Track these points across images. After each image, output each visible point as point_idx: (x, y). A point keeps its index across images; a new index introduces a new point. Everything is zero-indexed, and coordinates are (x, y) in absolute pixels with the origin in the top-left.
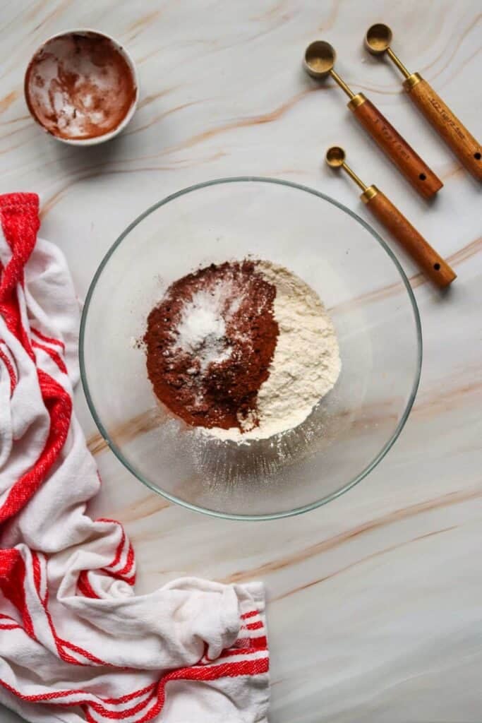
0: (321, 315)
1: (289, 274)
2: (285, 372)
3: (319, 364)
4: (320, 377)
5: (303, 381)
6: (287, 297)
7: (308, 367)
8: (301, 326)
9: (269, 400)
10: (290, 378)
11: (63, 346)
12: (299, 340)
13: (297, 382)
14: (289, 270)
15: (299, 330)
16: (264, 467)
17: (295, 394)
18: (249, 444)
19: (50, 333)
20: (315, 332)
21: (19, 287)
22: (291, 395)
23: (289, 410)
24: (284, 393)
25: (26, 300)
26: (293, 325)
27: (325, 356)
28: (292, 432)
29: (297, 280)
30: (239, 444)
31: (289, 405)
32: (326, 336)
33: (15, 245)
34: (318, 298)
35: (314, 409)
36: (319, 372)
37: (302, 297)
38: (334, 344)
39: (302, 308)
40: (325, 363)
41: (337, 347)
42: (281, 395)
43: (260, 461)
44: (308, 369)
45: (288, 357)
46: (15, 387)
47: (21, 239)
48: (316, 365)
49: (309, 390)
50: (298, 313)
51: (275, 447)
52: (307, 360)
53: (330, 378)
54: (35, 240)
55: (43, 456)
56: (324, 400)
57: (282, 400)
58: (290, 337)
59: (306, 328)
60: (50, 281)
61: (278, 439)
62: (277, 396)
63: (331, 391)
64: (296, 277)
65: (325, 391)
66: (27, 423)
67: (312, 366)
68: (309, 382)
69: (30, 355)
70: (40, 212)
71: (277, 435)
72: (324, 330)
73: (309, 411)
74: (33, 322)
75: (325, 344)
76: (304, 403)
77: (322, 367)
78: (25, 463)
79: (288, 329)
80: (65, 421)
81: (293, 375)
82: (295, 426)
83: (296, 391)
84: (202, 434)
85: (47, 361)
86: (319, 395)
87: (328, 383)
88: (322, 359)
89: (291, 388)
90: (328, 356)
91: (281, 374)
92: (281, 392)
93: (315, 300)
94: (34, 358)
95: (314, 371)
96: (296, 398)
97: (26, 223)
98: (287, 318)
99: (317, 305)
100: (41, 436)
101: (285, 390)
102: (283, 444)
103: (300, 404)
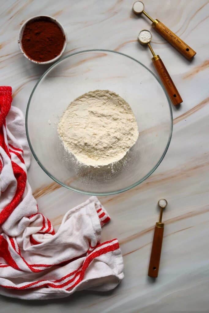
0: (130, 113)
1: (117, 96)
2: (115, 137)
3: (129, 133)
4: (130, 139)
5: (122, 141)
6: (116, 106)
7: (124, 135)
8: (121, 117)
9: (108, 149)
10: (117, 139)
11: (22, 151)
12: (120, 123)
13: (120, 141)
14: (117, 94)
15: (121, 119)
16: (105, 176)
17: (119, 146)
18: (99, 167)
19: (17, 146)
20: (127, 120)
21: (4, 126)
22: (117, 147)
23: (117, 153)
24: (114, 146)
25: (6, 132)
26: (118, 117)
27: (132, 130)
28: (118, 162)
29: (120, 98)
30: (95, 167)
31: (116, 151)
32: (132, 122)
33: (2, 108)
34: (129, 106)
35: (127, 153)
36: (129, 137)
37: (122, 106)
38: (136, 125)
39: (122, 110)
40: (132, 133)
41: (137, 126)
42: (113, 147)
43: (104, 174)
44: (124, 136)
45: (116, 130)
46: (2, 169)
47: (4, 106)
48: (128, 134)
49: (125, 144)
50: (121, 112)
51: (110, 168)
52: (124, 132)
53: (134, 140)
54: (10, 106)
55: (14, 198)
56: (131, 149)
57: (113, 149)
58: (117, 122)
59: (124, 118)
60: (17, 123)
61: (112, 165)
62: (111, 147)
63: (134, 145)
64: (120, 97)
65: (132, 145)
66: (7, 184)
67: (126, 134)
68: (125, 141)
69: (8, 156)
70: (12, 95)
71: (111, 164)
72: (131, 119)
73: (125, 154)
74: (10, 141)
75: (132, 125)
76: (123, 150)
77: (131, 135)
78: (6, 202)
79: (116, 118)
80: (24, 183)
81: (118, 138)
82: (119, 160)
83: (119, 145)
84: (79, 163)
85: (15, 158)
86: (129, 147)
87: (133, 142)
88: (130, 131)
89: (117, 144)
90: (133, 130)
91: (113, 138)
92: (113, 145)
93: (128, 107)
94: (10, 157)
95: (127, 136)
96: (120, 148)
97: (6, 99)
98: (116, 114)
99: (128, 109)
100: (13, 190)
101: (114, 145)
102: (114, 167)
103: (121, 151)
